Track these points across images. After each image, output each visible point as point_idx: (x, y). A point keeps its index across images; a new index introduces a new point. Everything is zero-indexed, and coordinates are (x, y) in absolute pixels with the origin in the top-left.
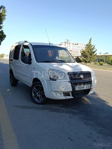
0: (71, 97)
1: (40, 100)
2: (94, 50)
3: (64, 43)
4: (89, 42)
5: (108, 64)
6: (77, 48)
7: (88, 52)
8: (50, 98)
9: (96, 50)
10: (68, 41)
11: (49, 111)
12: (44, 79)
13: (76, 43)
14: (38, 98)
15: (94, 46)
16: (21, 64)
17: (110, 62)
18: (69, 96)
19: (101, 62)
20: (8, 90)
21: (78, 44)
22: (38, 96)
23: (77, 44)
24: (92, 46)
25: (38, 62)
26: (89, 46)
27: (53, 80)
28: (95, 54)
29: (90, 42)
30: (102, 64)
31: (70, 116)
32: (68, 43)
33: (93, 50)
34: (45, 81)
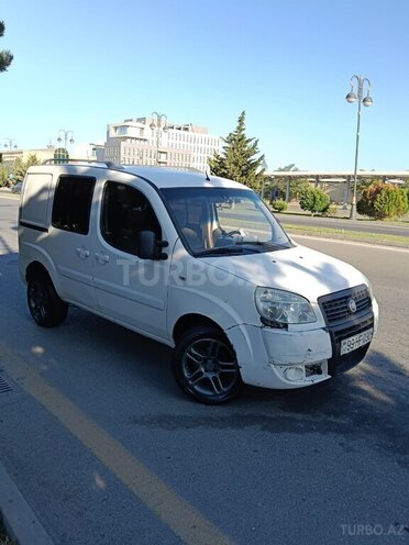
0: (325, 377)
1: (212, 390)
2: (255, 158)
3: (139, 120)
4: (238, 128)
5: (302, 208)
6: (185, 143)
7: (236, 164)
8: (260, 385)
9: (262, 157)
10: (159, 120)
11: (263, 429)
12: (239, 322)
13: (182, 125)
14: (206, 383)
15: (253, 142)
16: (104, 252)
17: (311, 202)
18: (320, 372)
19: (279, 202)
20: (39, 350)
21: (190, 128)
22: (206, 375)
23: (186, 129)
24: (247, 141)
25: (196, 256)
26: (237, 141)
27: (272, 327)
28: (257, 171)
29: (240, 129)
30: (282, 209)
31: (342, 444)
32: (159, 125)
33: (252, 158)
34: (242, 327)
